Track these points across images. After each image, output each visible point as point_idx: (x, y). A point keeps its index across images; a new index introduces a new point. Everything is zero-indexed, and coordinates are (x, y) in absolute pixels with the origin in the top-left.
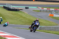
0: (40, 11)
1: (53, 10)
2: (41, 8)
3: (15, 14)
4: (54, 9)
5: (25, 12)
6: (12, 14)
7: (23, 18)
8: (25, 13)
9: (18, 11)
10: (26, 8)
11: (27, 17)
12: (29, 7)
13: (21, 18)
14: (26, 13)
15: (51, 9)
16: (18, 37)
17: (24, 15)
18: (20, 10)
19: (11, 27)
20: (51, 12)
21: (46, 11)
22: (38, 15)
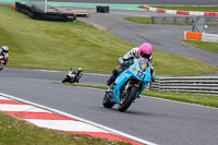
0: (153, 20)
1: (198, 18)
2: (155, 9)
3: (61, 33)
4: (202, 13)
5: (95, 25)
6: (48, 32)
7: (88, 49)
8: (96, 29)
10: (100, 10)
11: (105, 44)
13: (82, 48)
14: (100, 28)
15: (191, 13)
16: (71, 119)
17: (91, 37)
18: (78, 16)
20: (191, 22)
21: (175, 21)
22: (143, 35)
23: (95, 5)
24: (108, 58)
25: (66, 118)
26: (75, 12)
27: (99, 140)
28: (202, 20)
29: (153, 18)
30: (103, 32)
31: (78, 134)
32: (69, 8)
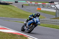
0: (29, 5)
1: (40, 4)
2: (29, 2)
3: (6, 8)
4: (41, 3)
5: (14, 6)
8: (15, 7)
9: (8, 5)
10: (16, 2)
11: (17, 11)
12: (19, 1)
13: (11, 12)
14: (16, 7)
15: (39, 3)
16: (8, 29)
17: (14, 9)
18: (10, 3)
19: (2, 20)
20: (39, 6)
21: (34, 5)
22: (26, 8)
23: (14, 1)
24: (18, 14)
25: (7, 29)
26: (9, 2)
27: (15, 35)
28: (41, 5)
29: (29, 4)
30: (16, 8)
31: (10, 33)
32: (8, 2)
